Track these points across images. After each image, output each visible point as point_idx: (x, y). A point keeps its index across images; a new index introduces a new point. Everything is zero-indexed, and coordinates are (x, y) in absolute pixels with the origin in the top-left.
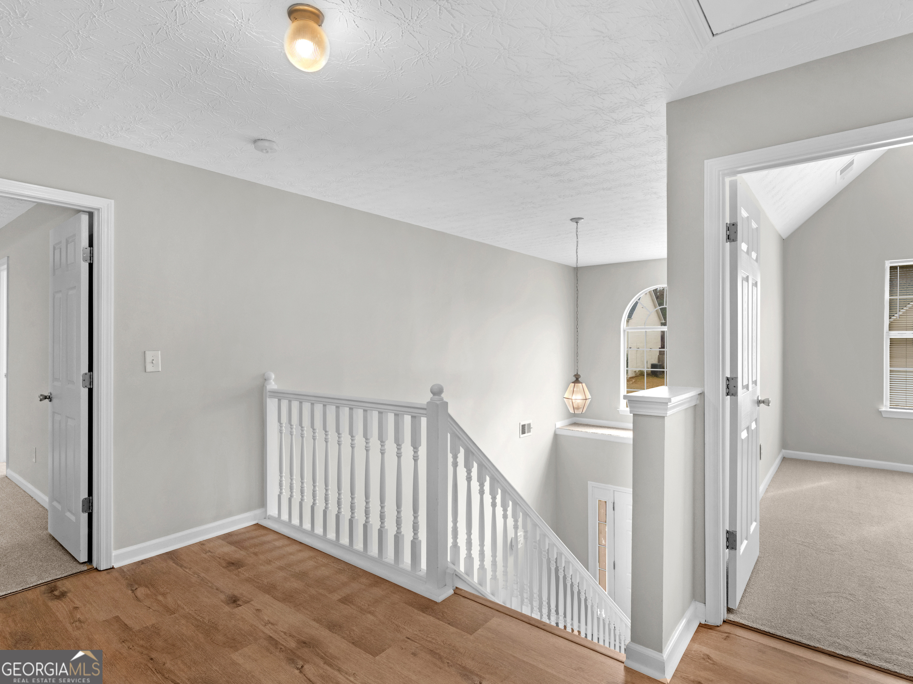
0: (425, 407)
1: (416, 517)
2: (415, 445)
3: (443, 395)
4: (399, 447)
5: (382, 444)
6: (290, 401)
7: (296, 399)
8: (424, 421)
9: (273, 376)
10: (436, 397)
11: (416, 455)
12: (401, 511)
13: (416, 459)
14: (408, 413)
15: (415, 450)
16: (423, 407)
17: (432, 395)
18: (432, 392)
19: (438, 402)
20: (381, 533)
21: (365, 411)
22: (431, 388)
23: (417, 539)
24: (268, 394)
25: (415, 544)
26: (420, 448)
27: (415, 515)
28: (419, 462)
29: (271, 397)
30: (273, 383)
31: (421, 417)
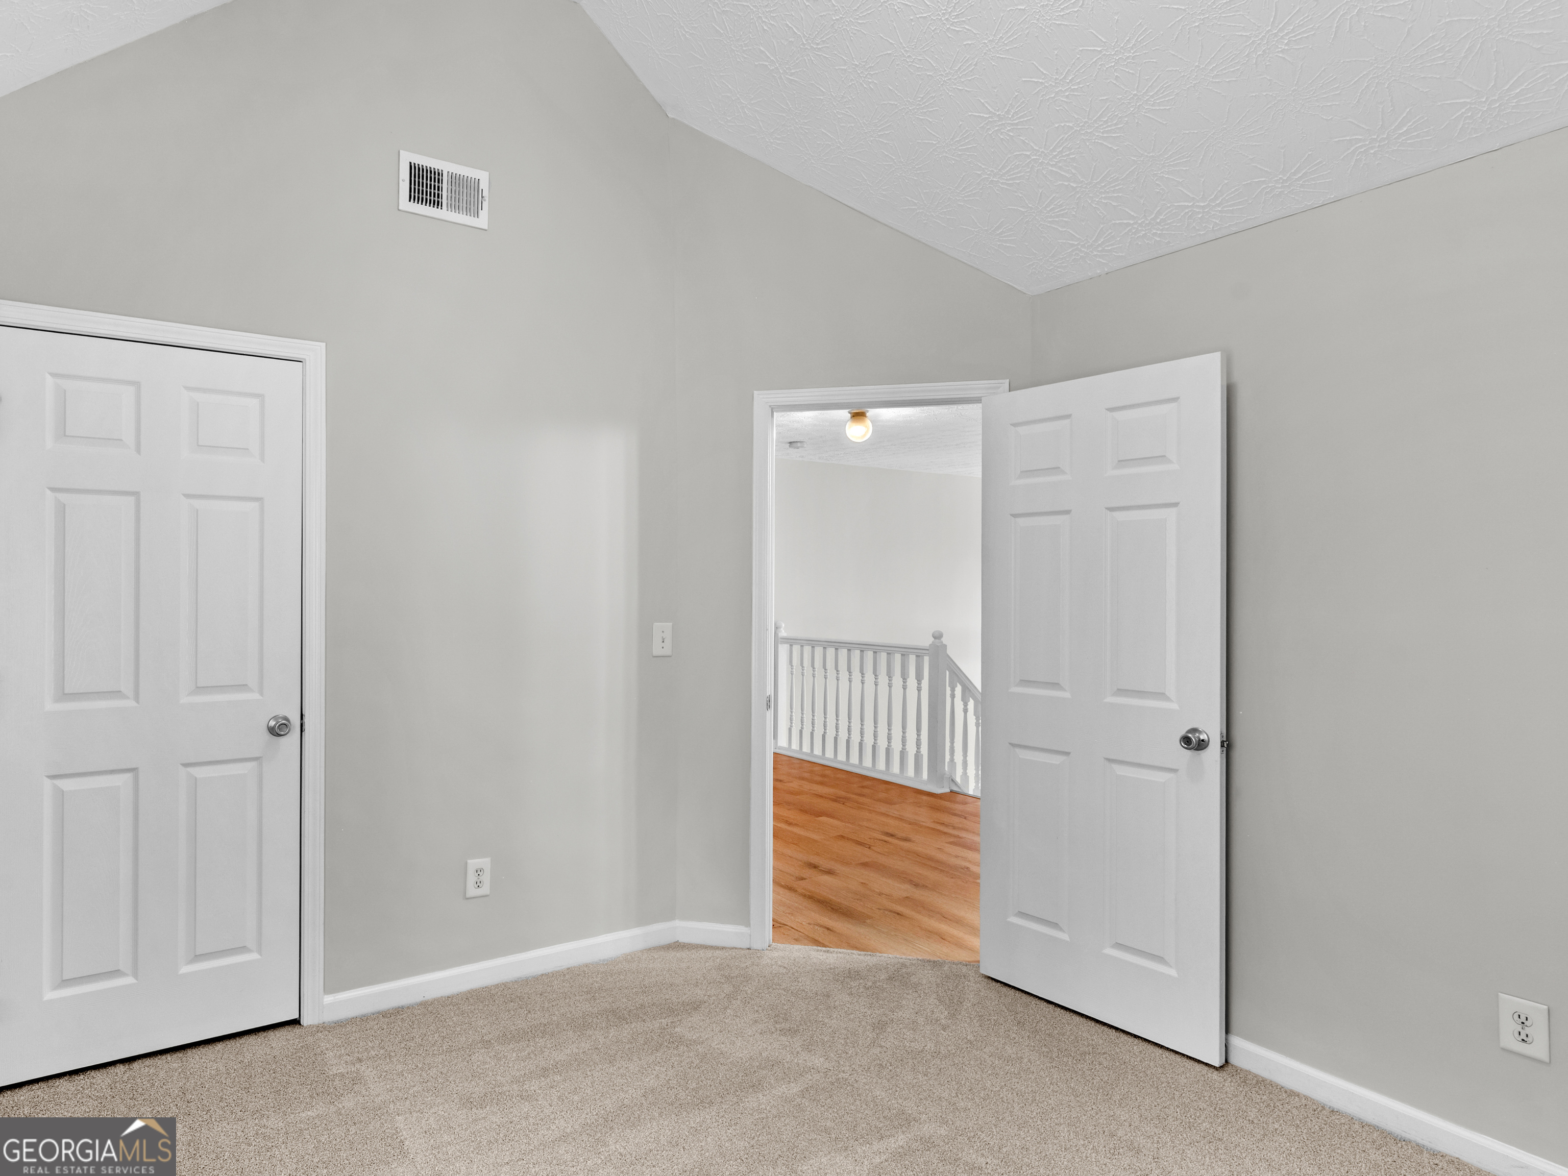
0: (928, 648)
1: (919, 735)
2: (919, 679)
3: (943, 639)
4: (905, 680)
5: (890, 679)
6: (791, 646)
7: (809, 645)
8: (926, 659)
9: (783, 625)
10: (937, 640)
11: (919, 686)
12: (906, 732)
13: (919, 689)
14: (912, 653)
15: (919, 682)
16: (926, 648)
17: (933, 639)
18: (934, 637)
19: (939, 644)
20: (888, 751)
21: (875, 652)
22: (934, 632)
23: (920, 752)
24: (780, 640)
25: (918, 756)
26: (923, 681)
27: (918, 733)
28: (922, 692)
29: (782, 643)
30: (783, 631)
31: (923, 656)
